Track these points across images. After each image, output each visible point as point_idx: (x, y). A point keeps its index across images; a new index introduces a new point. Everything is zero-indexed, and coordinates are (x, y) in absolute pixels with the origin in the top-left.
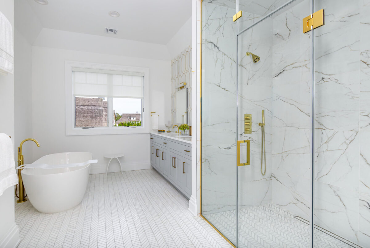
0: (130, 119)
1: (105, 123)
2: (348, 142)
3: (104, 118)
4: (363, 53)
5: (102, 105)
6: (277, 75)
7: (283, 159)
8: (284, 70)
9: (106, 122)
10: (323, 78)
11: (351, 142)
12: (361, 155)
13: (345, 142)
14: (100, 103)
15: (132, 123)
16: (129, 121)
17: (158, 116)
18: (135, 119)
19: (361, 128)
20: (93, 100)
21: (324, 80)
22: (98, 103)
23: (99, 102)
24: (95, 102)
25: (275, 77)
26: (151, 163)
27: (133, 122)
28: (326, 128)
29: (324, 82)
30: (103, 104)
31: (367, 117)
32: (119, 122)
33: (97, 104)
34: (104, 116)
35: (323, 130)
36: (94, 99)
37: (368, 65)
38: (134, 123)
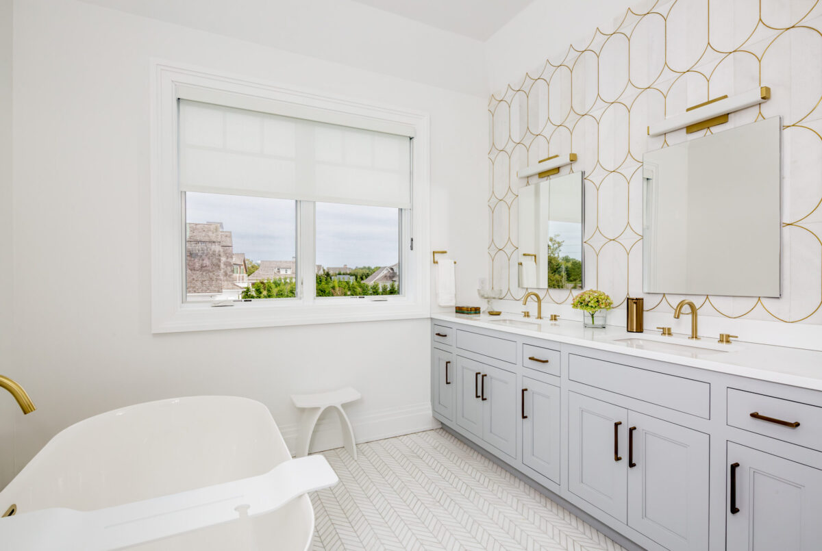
0: (279, 272)
1: (226, 283)
3: (222, 271)
5: (219, 240)
9: (227, 280)
14: (214, 235)
15: (283, 281)
16: (278, 277)
17: (455, 263)
18: (289, 272)
20: (196, 229)
22: (208, 236)
23: (210, 234)
24: (200, 232)
26: (434, 410)
27: (285, 279)
30: (219, 237)
32: (255, 278)
33: (207, 239)
34: (222, 266)
36: (198, 226)
38: (288, 281)
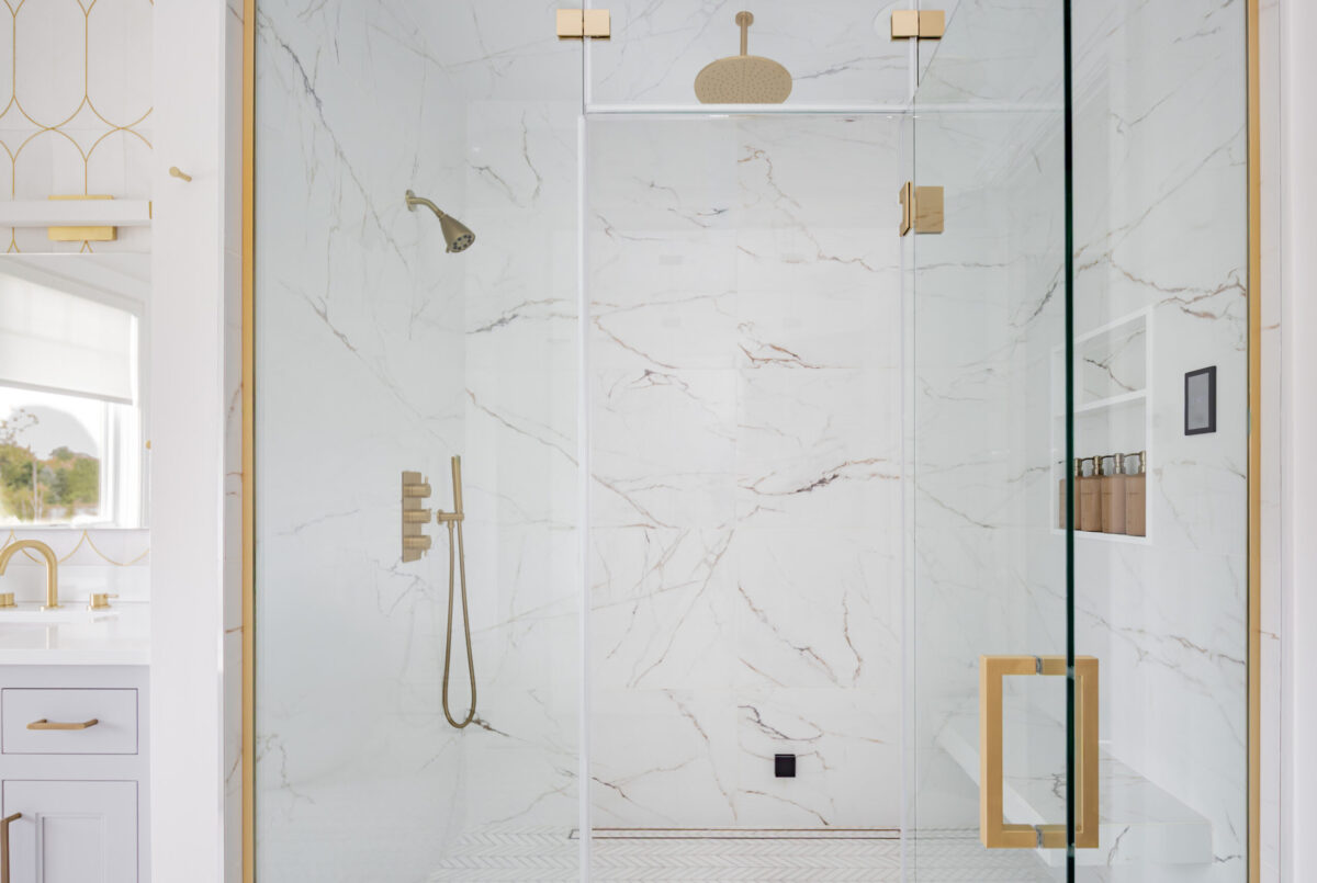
2: (712, 558)
4: (743, 327)
6: (489, 325)
7: (514, 645)
8: (515, 312)
10: (648, 373)
11: (718, 557)
12: (740, 589)
13: (705, 561)
19: (740, 520)
21: (652, 377)
25: (479, 331)
28: (659, 523)
29: (650, 383)
31: (751, 491)
35: (648, 530)
37: (753, 359)
